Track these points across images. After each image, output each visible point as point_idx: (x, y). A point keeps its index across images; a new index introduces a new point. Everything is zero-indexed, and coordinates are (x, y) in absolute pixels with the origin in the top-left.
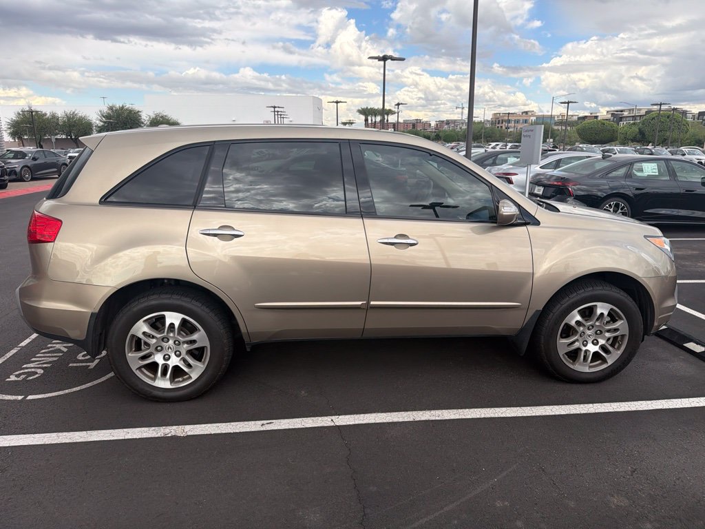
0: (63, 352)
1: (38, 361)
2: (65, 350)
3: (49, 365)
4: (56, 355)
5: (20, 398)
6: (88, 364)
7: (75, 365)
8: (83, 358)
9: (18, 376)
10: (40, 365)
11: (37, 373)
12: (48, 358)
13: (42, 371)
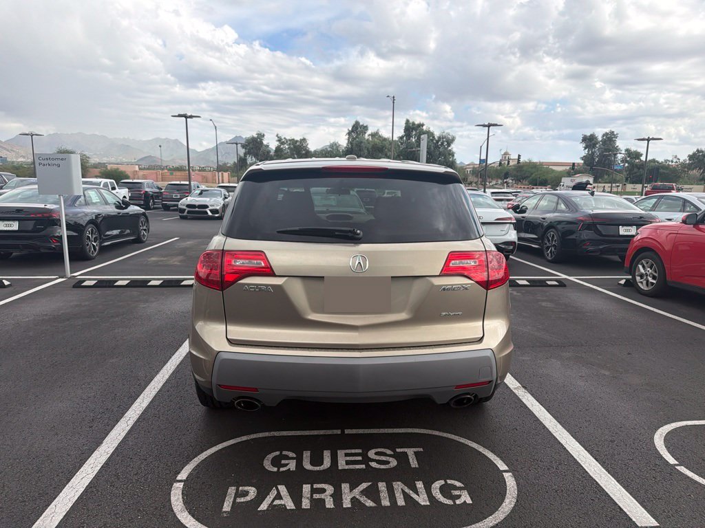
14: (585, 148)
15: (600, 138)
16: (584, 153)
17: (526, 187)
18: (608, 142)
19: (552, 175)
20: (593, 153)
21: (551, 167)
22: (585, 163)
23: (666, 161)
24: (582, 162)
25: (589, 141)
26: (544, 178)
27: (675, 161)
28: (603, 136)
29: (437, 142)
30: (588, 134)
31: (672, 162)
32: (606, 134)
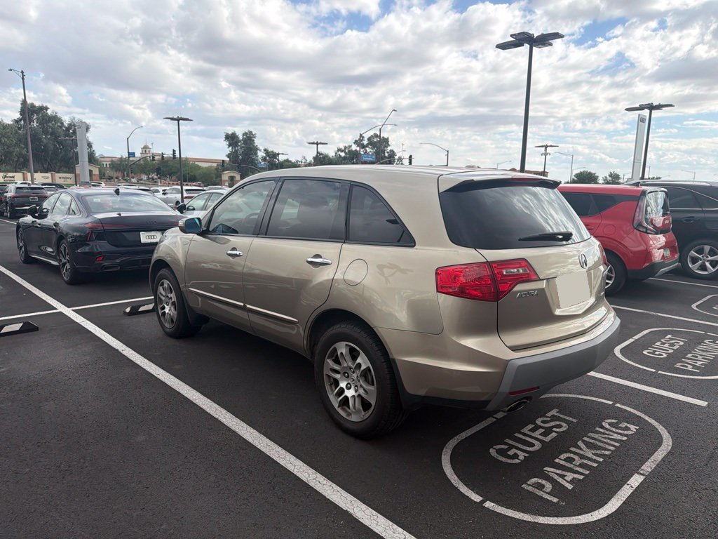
0: (584, 442)
1: (609, 439)
2: (580, 443)
3: (597, 429)
4: (592, 441)
5: (618, 405)
6: (558, 414)
7: (571, 419)
8: (562, 424)
9: (627, 429)
10: (608, 432)
11: (609, 424)
12: (600, 438)
13: (603, 424)
14: (229, 147)
15: (241, 138)
16: (229, 150)
17: (175, 183)
18: (249, 142)
19: (199, 171)
20: (236, 151)
21: (196, 163)
22: (230, 160)
23: (297, 161)
24: (228, 159)
25: (231, 139)
26: (192, 174)
27: (303, 161)
28: (244, 135)
29: (68, 129)
30: (230, 133)
31: (302, 162)
32: (245, 134)
